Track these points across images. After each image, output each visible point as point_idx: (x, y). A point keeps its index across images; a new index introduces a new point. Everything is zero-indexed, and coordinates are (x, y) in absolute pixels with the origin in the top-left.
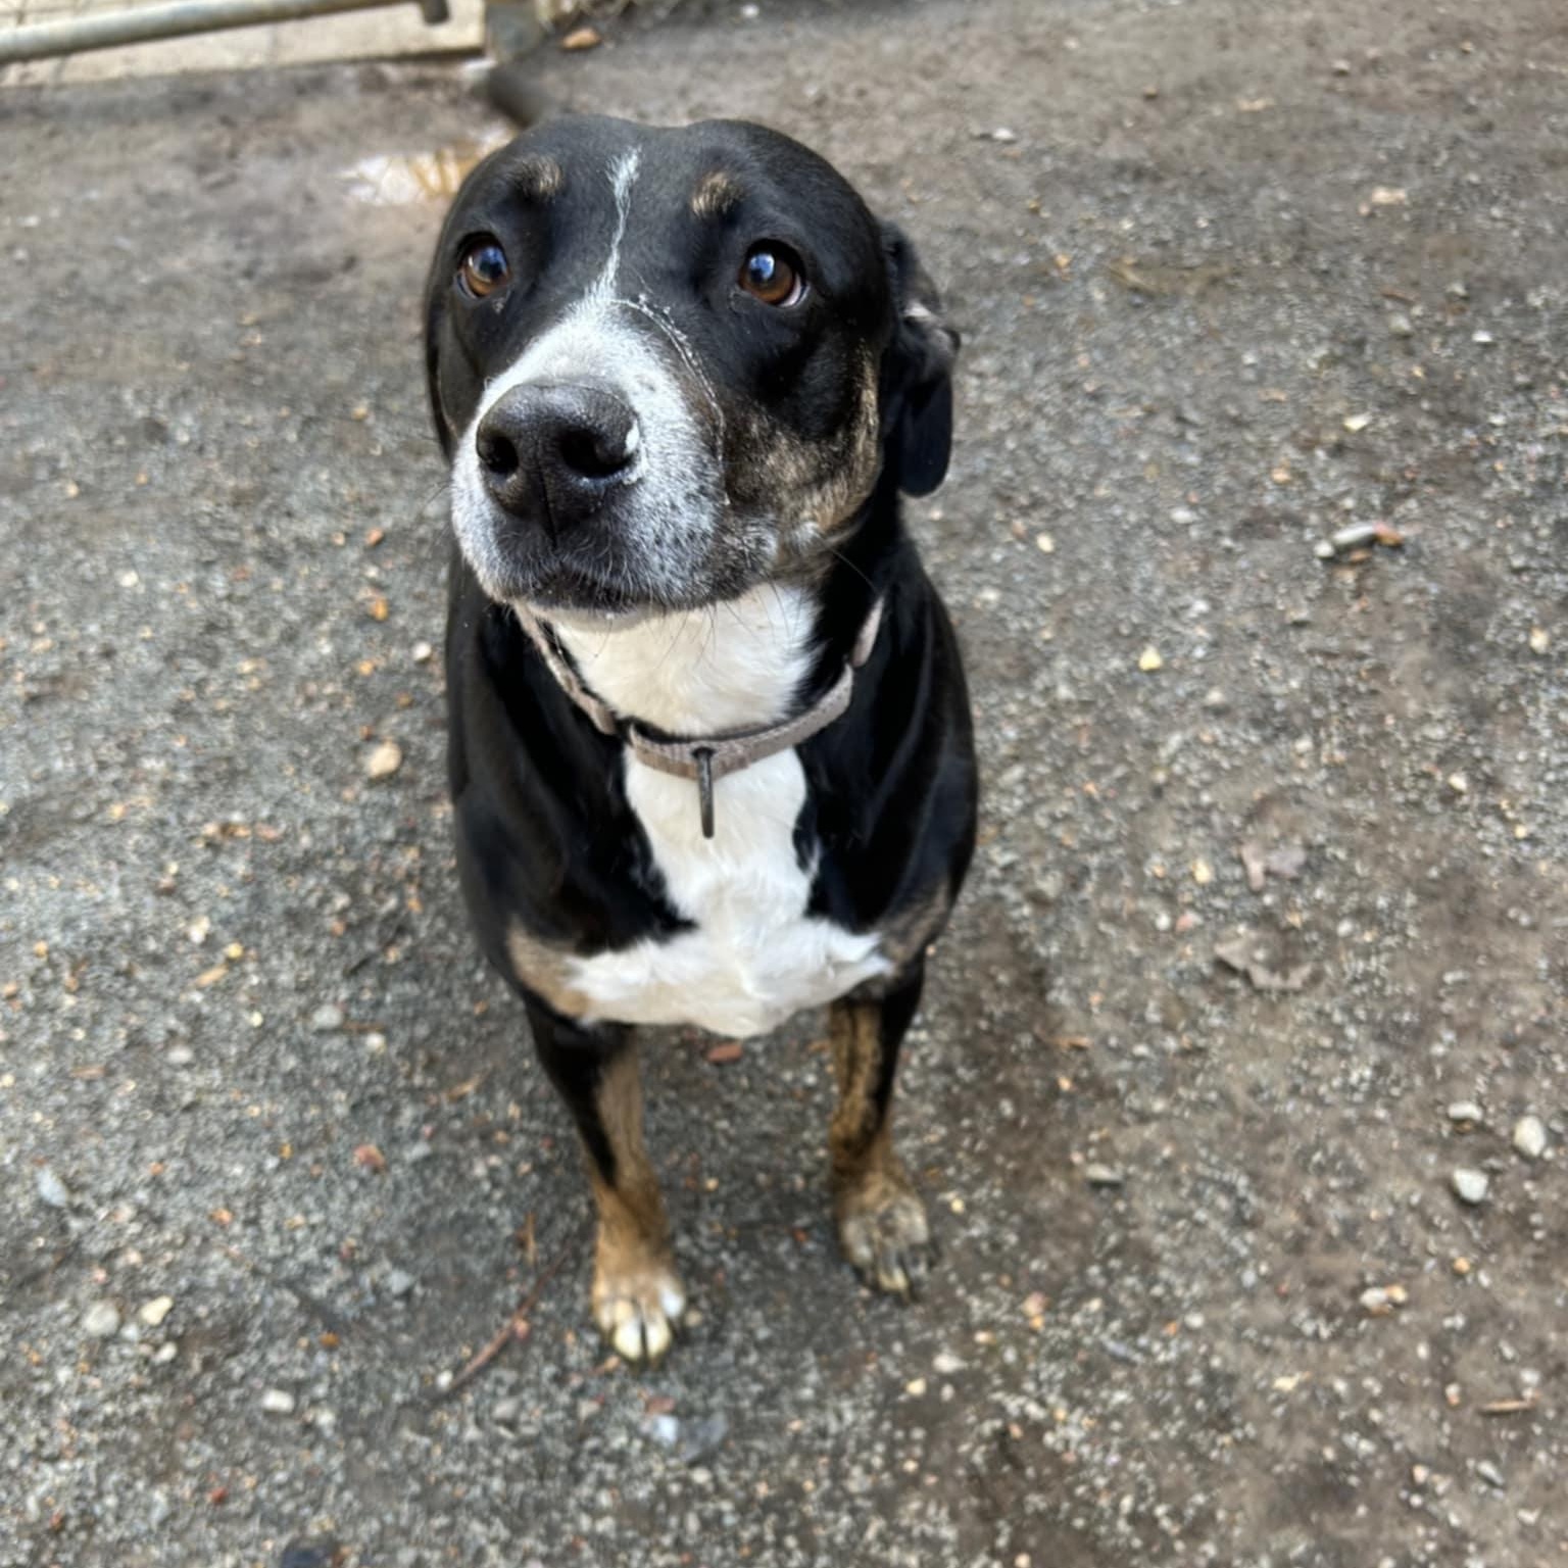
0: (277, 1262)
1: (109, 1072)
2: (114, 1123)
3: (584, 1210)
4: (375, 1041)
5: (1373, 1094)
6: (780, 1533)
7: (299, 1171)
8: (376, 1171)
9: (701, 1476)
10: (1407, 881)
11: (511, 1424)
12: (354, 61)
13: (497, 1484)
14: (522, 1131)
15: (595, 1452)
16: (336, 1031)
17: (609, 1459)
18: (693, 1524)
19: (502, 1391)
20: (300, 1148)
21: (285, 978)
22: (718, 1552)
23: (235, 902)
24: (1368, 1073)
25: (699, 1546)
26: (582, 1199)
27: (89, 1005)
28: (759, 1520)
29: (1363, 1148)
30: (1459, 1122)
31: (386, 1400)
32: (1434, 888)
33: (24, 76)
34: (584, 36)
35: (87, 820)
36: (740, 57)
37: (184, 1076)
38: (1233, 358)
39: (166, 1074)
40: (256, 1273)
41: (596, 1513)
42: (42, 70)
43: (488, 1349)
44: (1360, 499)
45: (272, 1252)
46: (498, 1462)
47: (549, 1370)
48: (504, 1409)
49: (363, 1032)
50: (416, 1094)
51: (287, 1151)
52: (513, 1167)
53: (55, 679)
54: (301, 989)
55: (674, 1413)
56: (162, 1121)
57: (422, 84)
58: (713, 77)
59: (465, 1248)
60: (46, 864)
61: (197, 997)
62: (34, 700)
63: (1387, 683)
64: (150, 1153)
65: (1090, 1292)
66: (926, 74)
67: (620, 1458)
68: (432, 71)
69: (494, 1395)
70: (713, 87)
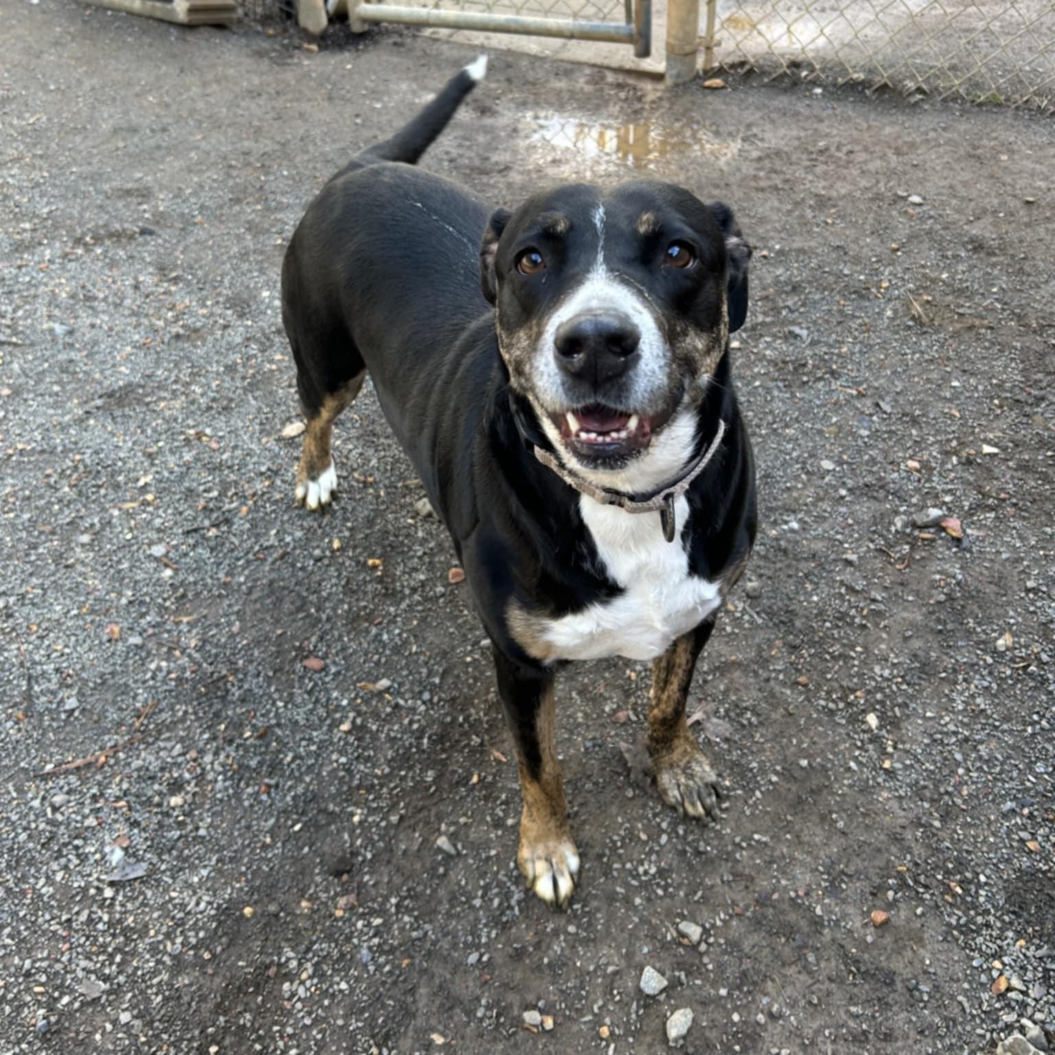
0: (34, 663)
1: (53, 533)
2: (33, 558)
3: (180, 714)
4: (168, 573)
5: (645, 886)
6: (117, 950)
7: (81, 623)
8: (109, 641)
9: (108, 893)
10: (785, 759)
11: (55, 809)
12: (594, 66)
13: (23, 837)
14: (190, 656)
15: (77, 848)
16: (156, 559)
17: (78, 856)
18: (84, 917)
19: (66, 788)
20: (92, 611)
21: (158, 522)
22: (82, 940)
23: (172, 472)
24: (653, 870)
25: (77, 931)
26: (184, 708)
27: (73, 494)
28: (114, 936)
29: (611, 918)
30: (682, 935)
31: (17, 763)
32: (797, 774)
33: (434, 33)
34: (717, 82)
35: (148, 404)
36: (797, 113)
37: (78, 550)
38: (946, 378)
39: (73, 545)
40: (22, 664)
41: (50, 881)
42: (444, 32)
43: (79, 762)
44: (957, 499)
45: (37, 658)
46: (33, 825)
47: (95, 790)
48: (58, 799)
49: (166, 566)
50: (162, 609)
51: (84, 610)
52: (169, 672)
53: (196, 331)
54: (159, 530)
55: (126, 849)
56: (52, 567)
57: (620, 86)
58: (773, 122)
59: (114, 702)
60: (113, 418)
61: (116, 513)
62: (178, 337)
63: (877, 625)
64: (34, 580)
65: (381, 912)
66: (898, 152)
67: (83, 858)
68: (631, 81)
69: (61, 788)
70: (768, 127)
